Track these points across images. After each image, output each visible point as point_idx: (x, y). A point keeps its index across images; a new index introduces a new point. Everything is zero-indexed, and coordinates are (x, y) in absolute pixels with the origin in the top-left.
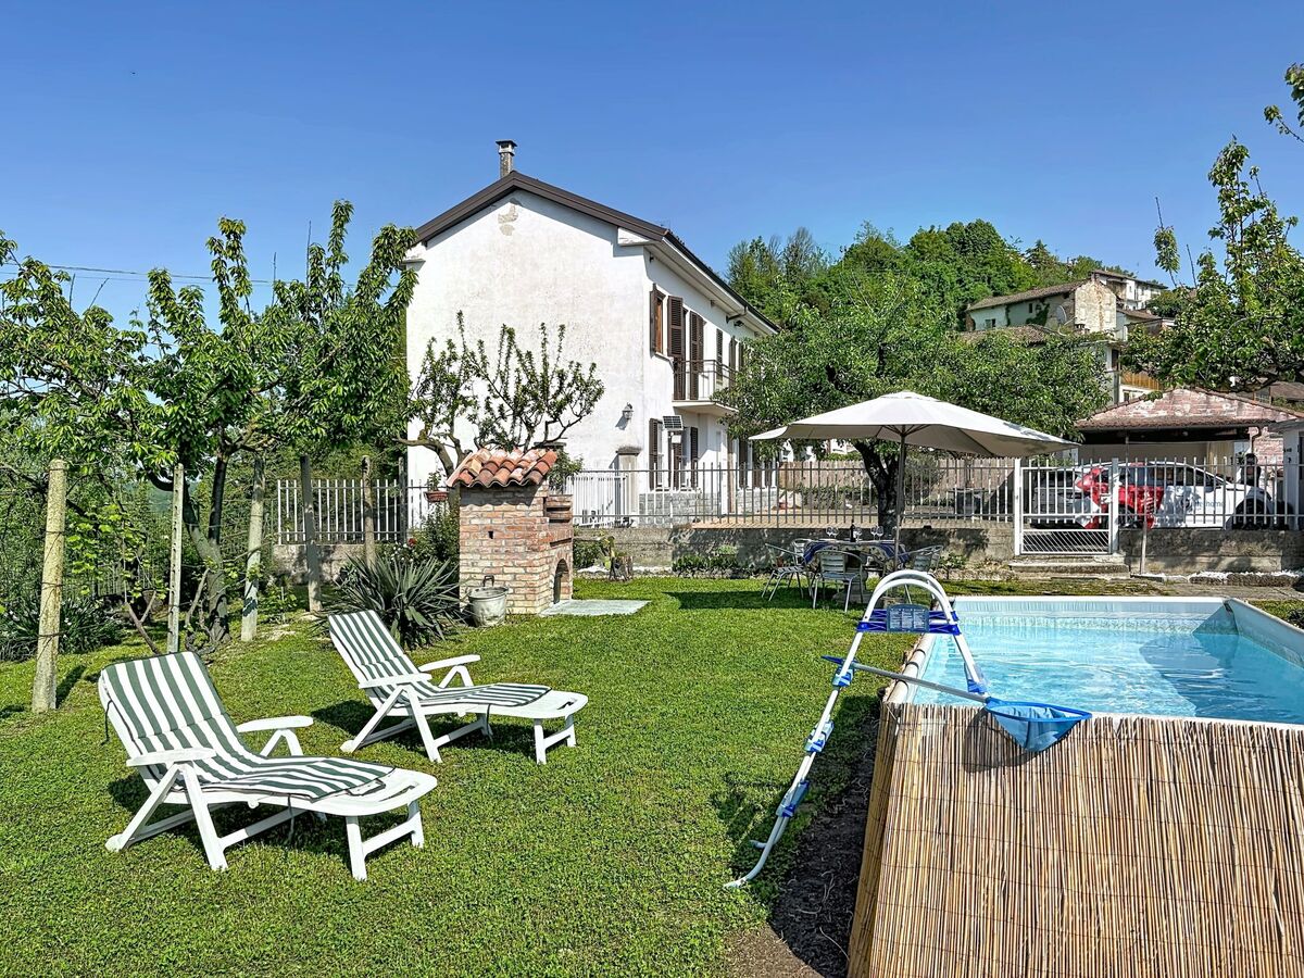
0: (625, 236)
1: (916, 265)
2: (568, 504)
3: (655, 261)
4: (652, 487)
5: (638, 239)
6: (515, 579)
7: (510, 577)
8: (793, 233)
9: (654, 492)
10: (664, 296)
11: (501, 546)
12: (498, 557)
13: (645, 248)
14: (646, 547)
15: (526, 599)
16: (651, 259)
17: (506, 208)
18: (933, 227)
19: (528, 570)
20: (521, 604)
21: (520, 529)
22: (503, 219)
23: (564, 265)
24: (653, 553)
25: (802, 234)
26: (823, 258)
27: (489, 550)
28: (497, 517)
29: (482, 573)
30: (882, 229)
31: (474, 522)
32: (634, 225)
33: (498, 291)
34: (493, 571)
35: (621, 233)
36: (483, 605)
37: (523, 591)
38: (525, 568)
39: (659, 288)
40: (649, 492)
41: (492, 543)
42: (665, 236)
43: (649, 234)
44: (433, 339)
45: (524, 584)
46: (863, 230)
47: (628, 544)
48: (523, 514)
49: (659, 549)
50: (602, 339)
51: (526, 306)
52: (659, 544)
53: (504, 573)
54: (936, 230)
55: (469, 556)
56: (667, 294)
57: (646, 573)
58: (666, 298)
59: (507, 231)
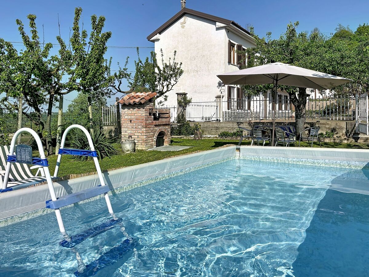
0: (219, 24)
1: (358, 37)
2: (168, 112)
3: (230, 32)
4: (228, 109)
5: (224, 25)
6: (138, 137)
7: (136, 137)
8: (313, 30)
9: (230, 111)
10: (235, 44)
11: (134, 126)
12: (133, 129)
13: (225, 28)
14: (213, 128)
15: (142, 145)
16: (228, 31)
17: (182, 20)
18: (364, 24)
19: (142, 134)
20: (140, 146)
21: (139, 119)
22: (182, 24)
23: (200, 36)
24: (215, 131)
25: (316, 30)
26: (324, 37)
27: (130, 127)
28: (132, 116)
29: (128, 135)
30: (345, 26)
31: (126, 117)
32: (221, 20)
33: (180, 46)
34: (132, 134)
35: (217, 23)
36: (124, 146)
37: (141, 141)
38: (141, 133)
39: (232, 41)
40: (227, 111)
41: (131, 125)
42: (231, 23)
43: (226, 23)
44: (128, 57)
45: (141, 139)
46: (338, 27)
47: (206, 127)
48: (140, 114)
49: (217, 129)
50: (211, 59)
51: (188, 51)
52: (217, 127)
53: (135, 135)
54: (366, 25)
55: (124, 129)
56: (236, 44)
57: (209, 137)
58: (236, 45)
59: (183, 27)
